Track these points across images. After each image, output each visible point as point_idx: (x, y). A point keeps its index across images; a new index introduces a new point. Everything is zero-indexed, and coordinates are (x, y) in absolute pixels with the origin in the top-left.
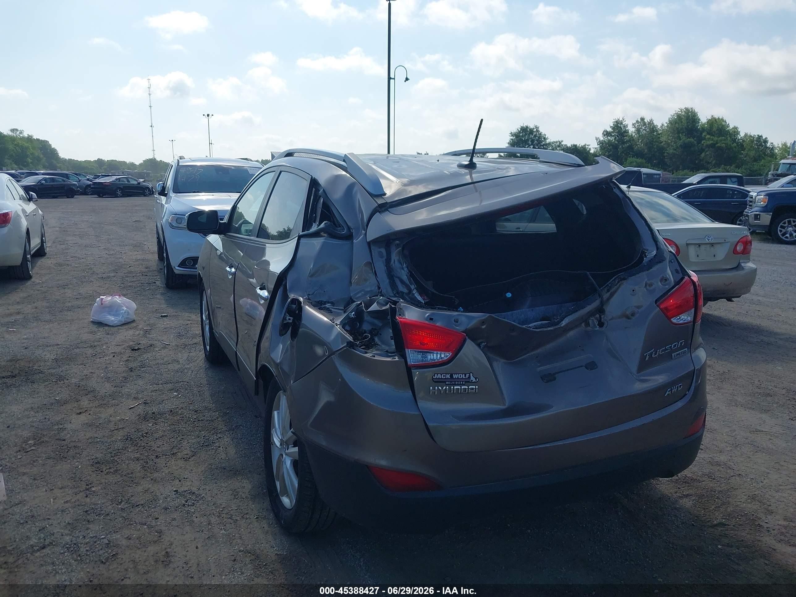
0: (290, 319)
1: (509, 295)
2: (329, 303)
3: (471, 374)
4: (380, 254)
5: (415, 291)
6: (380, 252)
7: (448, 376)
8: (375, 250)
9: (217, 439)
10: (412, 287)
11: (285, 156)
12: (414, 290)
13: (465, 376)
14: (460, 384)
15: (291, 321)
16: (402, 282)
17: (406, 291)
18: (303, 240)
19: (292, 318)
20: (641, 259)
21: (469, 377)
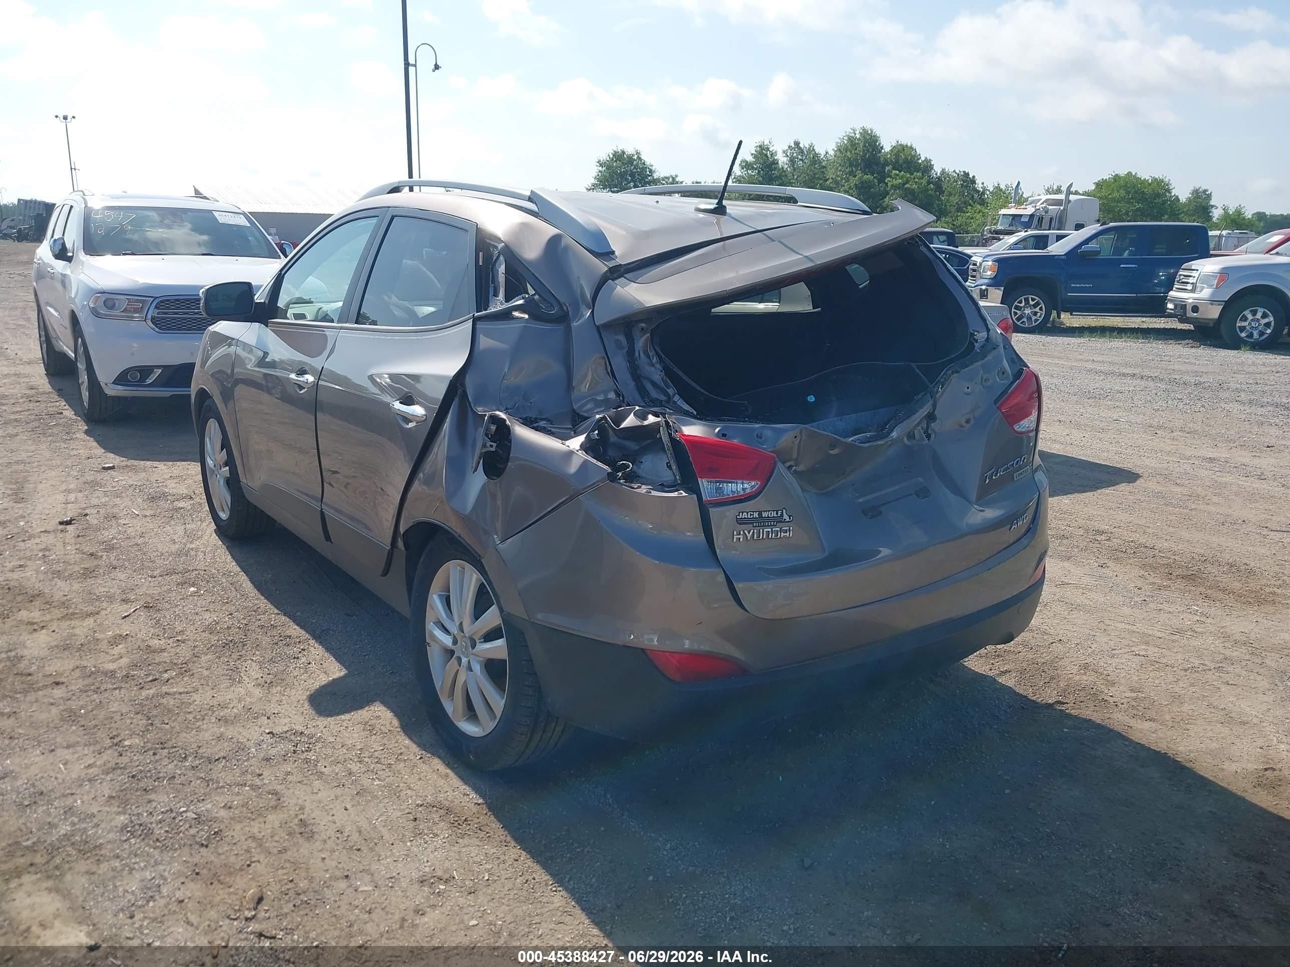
0: (491, 446)
1: (811, 398)
2: (542, 420)
3: (784, 511)
4: (618, 343)
5: (677, 398)
6: (618, 340)
7: (756, 515)
8: (610, 339)
9: (300, 652)
10: (671, 391)
11: (389, 192)
12: (674, 396)
13: (777, 514)
14: (771, 525)
15: (493, 449)
16: (654, 384)
17: (663, 398)
18: (479, 325)
19: (494, 445)
20: (971, 346)
21: (782, 515)
